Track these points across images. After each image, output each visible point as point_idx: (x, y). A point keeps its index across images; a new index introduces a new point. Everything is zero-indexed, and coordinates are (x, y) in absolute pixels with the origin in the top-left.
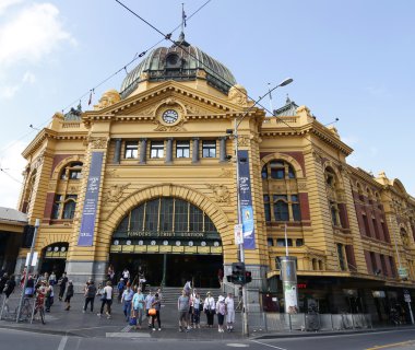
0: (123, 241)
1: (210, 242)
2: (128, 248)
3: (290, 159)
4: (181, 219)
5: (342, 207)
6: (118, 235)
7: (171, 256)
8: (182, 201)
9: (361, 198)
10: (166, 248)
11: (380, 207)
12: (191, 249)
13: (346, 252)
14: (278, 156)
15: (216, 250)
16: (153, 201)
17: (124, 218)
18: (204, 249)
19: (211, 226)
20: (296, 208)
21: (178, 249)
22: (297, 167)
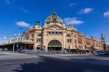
0: (49, 45)
1: (60, 45)
2: (50, 46)
3: (70, 34)
4: (57, 42)
5: (76, 40)
6: (49, 44)
7: (56, 47)
8: (57, 40)
9: (79, 38)
10: (55, 46)
11: (81, 39)
12: (58, 46)
13: (76, 46)
14: (68, 34)
15: (61, 46)
16: (53, 40)
17: (49, 42)
18: (59, 46)
19: (60, 43)
20: (70, 41)
21: (56, 46)
22: (71, 35)
